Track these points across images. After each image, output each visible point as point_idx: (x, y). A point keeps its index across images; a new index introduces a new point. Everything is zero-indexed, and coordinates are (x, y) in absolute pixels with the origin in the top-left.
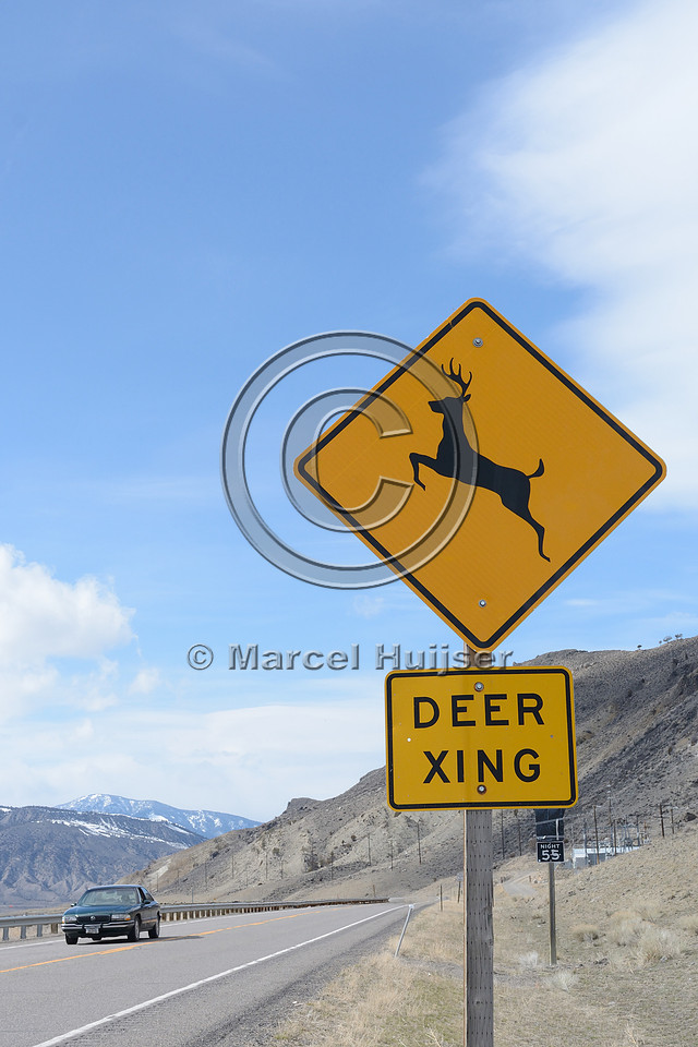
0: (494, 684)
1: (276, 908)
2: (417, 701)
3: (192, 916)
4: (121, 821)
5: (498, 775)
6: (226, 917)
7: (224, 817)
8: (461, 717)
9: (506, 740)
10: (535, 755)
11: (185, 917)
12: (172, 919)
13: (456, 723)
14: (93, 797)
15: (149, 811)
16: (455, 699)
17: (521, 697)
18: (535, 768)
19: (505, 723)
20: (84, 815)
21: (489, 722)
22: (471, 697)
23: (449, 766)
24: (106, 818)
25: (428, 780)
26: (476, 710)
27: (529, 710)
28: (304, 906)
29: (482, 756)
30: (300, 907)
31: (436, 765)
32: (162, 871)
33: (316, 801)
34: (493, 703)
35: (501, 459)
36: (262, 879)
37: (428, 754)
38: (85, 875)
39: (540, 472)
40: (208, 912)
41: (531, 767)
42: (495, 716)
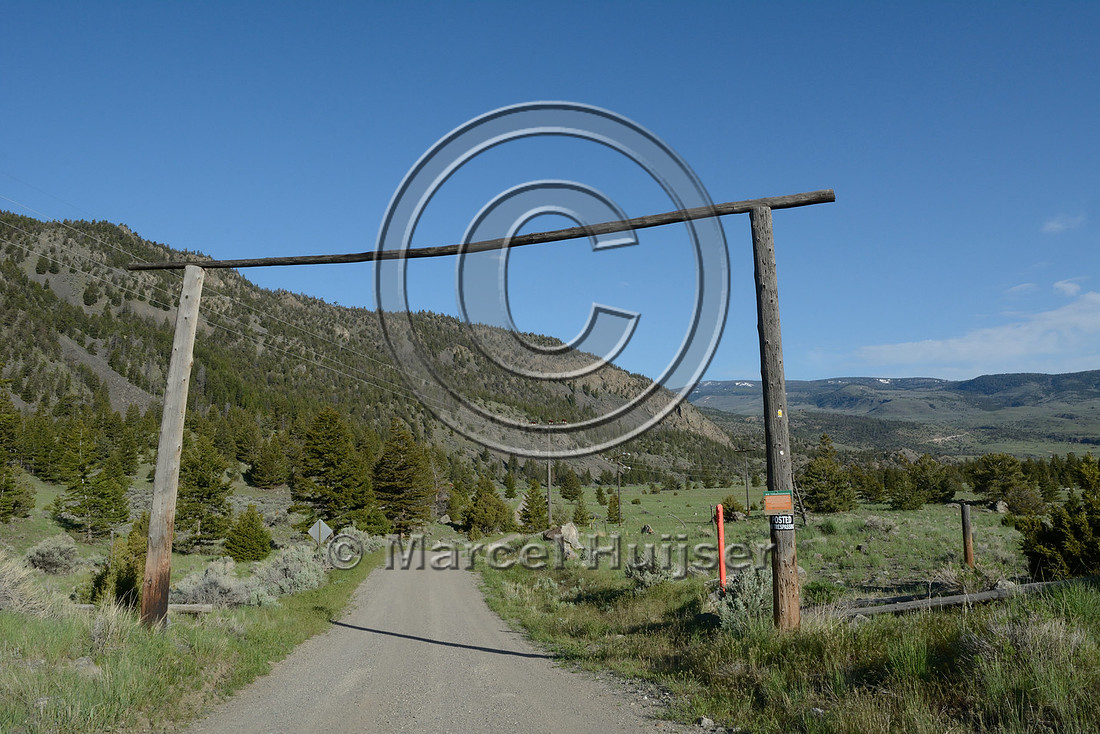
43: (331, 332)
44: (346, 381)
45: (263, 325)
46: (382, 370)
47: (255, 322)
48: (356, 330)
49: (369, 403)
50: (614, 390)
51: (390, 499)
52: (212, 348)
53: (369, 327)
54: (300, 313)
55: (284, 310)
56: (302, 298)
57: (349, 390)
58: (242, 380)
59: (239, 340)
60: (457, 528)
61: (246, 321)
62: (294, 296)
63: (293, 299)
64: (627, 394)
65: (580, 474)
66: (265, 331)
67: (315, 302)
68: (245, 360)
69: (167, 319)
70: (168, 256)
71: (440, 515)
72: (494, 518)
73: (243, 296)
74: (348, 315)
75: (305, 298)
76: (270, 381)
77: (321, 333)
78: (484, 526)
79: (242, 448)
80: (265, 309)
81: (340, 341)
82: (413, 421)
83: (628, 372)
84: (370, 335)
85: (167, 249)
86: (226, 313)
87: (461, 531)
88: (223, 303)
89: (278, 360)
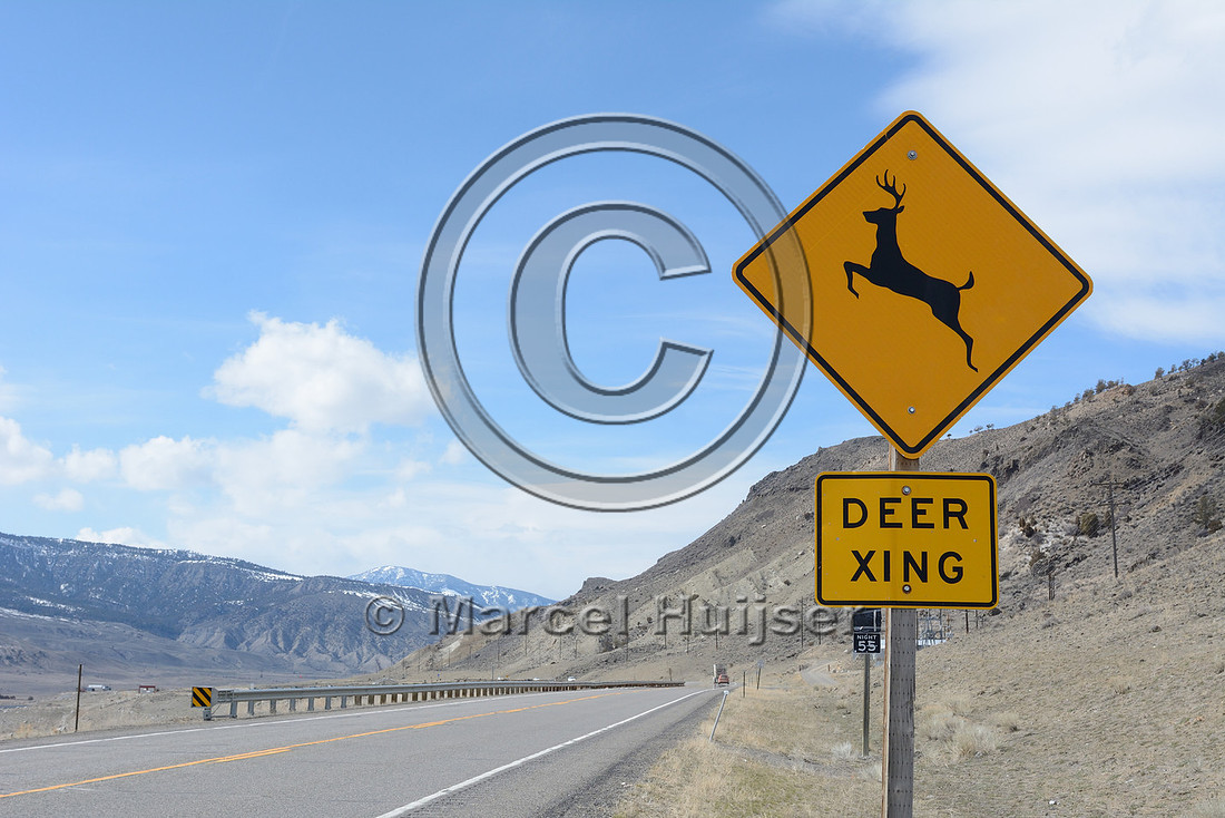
0: (921, 489)
1: (574, 688)
2: (847, 502)
3: (491, 693)
4: (413, 594)
5: (923, 576)
6: (526, 695)
7: (519, 595)
8: (889, 519)
9: (931, 543)
10: (959, 558)
11: (485, 694)
12: (472, 695)
13: (883, 524)
14: (386, 569)
15: (442, 585)
16: (883, 501)
17: (947, 502)
18: (959, 570)
19: (931, 526)
20: (376, 587)
21: (916, 525)
22: (898, 500)
23: (876, 566)
24: (399, 590)
25: (855, 578)
26: (903, 513)
27: (954, 514)
28: (601, 687)
29: (908, 558)
30: (597, 687)
31: (864, 564)
32: (455, 645)
33: (612, 581)
34: (920, 506)
35: (932, 270)
36: (556, 658)
37: (856, 553)
38: (376, 647)
39: (970, 284)
40: (507, 689)
41: (955, 569)
42: (921, 519)
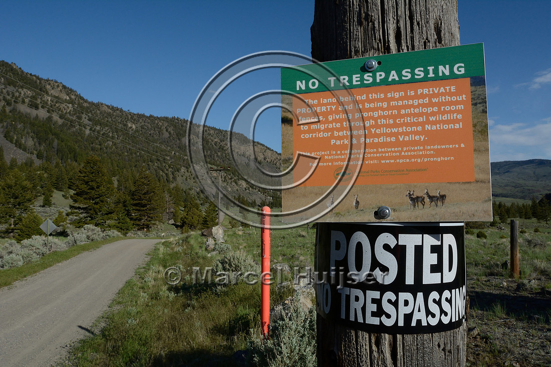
43: (126, 125)
44: (133, 151)
45: (89, 120)
46: (152, 145)
47: (85, 118)
48: (139, 125)
49: (144, 162)
50: (269, 160)
51: (139, 210)
52: (61, 131)
53: (146, 124)
54: (109, 114)
55: (101, 113)
56: (111, 107)
57: (134, 155)
58: (77, 148)
59: (76, 128)
60: (177, 226)
61: (80, 118)
62: (107, 106)
63: (106, 107)
64: (276, 163)
65: (250, 201)
66: (91, 123)
67: (118, 110)
68: (79, 138)
69: (37, 115)
70: (38, 81)
71: (169, 219)
72: (197, 222)
73: (79, 104)
74: (135, 117)
75: (113, 107)
76: (93, 149)
77: (120, 125)
78: (191, 226)
79: (71, 182)
80: (91, 111)
81: (130, 130)
82: (167, 172)
83: (277, 152)
84: (146, 128)
85: (38, 78)
86: (69, 113)
87: (179, 228)
88: (68, 107)
89: (97, 138)
